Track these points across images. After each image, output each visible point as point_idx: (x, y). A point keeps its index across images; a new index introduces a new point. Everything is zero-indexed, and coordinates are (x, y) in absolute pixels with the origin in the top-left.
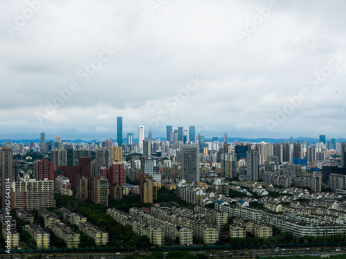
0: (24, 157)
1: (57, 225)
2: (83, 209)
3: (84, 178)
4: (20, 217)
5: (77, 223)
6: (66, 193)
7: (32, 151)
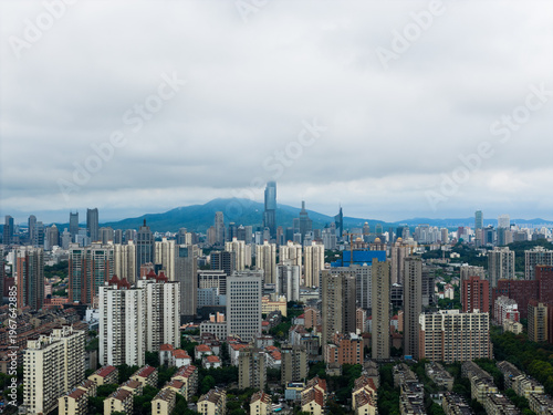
0: (448, 254)
1: (492, 398)
2: (538, 364)
3: (541, 305)
4: (431, 377)
5: (527, 395)
6: (511, 329)
7: (461, 240)
